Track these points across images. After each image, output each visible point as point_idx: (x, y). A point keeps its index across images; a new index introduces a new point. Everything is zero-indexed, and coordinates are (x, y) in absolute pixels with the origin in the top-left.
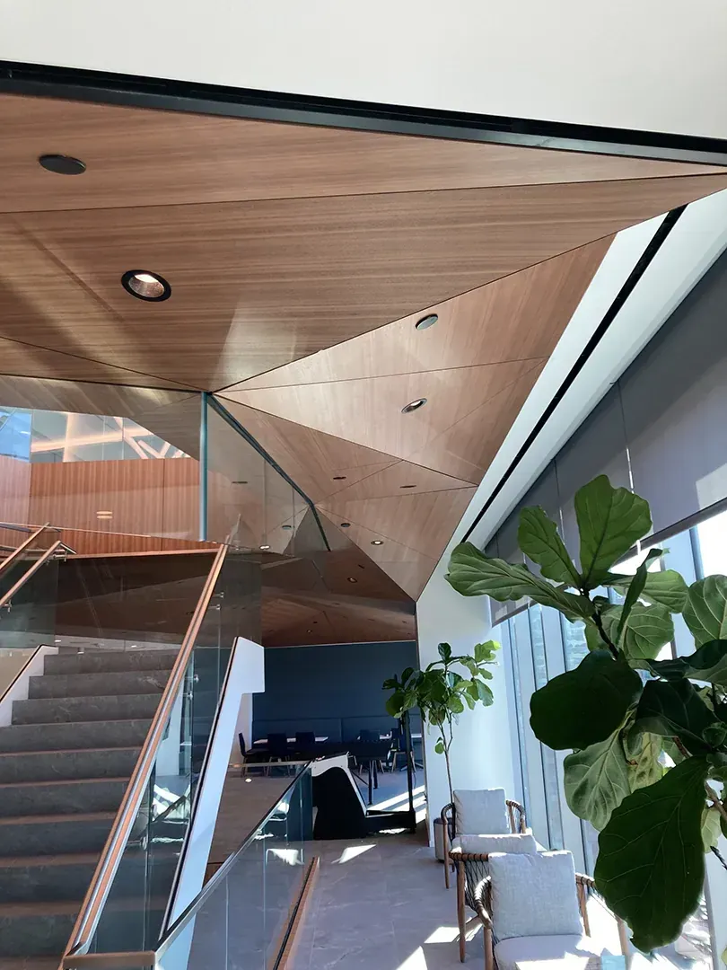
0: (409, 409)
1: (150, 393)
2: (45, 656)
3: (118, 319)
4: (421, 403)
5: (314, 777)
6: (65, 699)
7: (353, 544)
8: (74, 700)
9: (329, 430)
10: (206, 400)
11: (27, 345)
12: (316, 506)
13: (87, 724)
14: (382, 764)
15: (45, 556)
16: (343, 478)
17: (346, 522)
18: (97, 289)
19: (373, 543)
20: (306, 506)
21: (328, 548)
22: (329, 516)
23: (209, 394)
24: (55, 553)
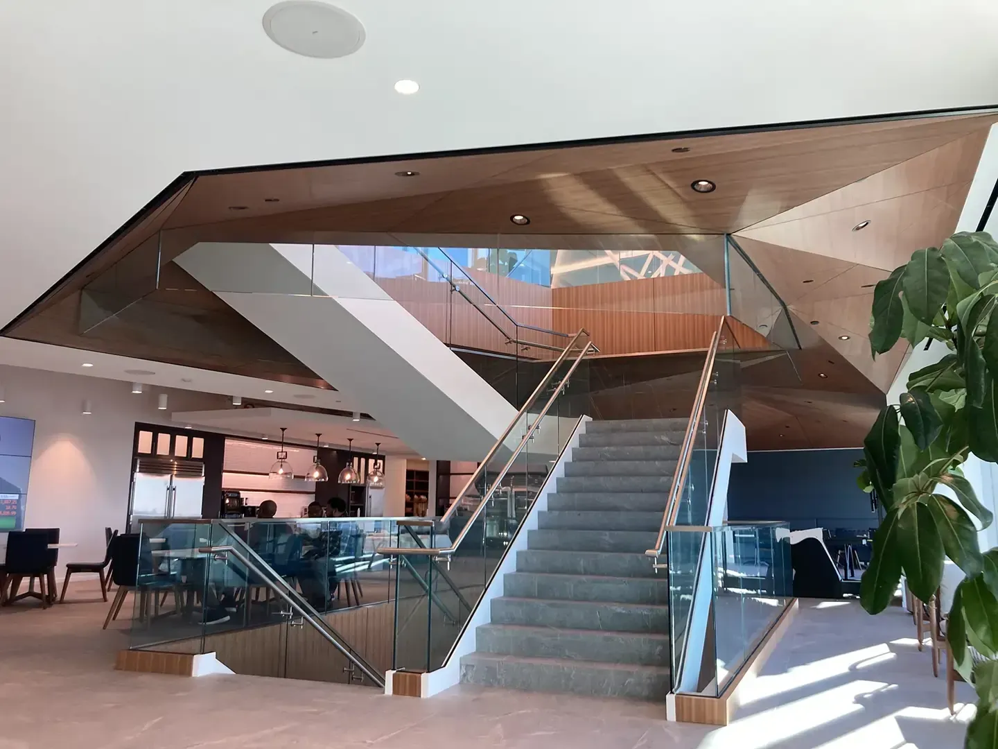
0: (858, 229)
1: (695, 237)
2: (586, 422)
3: (684, 201)
4: (867, 224)
5: (792, 545)
6: (607, 448)
7: (822, 340)
8: (612, 449)
9: (800, 247)
10: (727, 238)
11: (635, 218)
12: (788, 307)
13: (625, 463)
14: (860, 563)
15: (580, 357)
16: (811, 281)
17: (816, 320)
18: (678, 191)
19: (840, 338)
20: (779, 308)
21: (799, 346)
22: (800, 315)
23: (729, 235)
24: (587, 355)
